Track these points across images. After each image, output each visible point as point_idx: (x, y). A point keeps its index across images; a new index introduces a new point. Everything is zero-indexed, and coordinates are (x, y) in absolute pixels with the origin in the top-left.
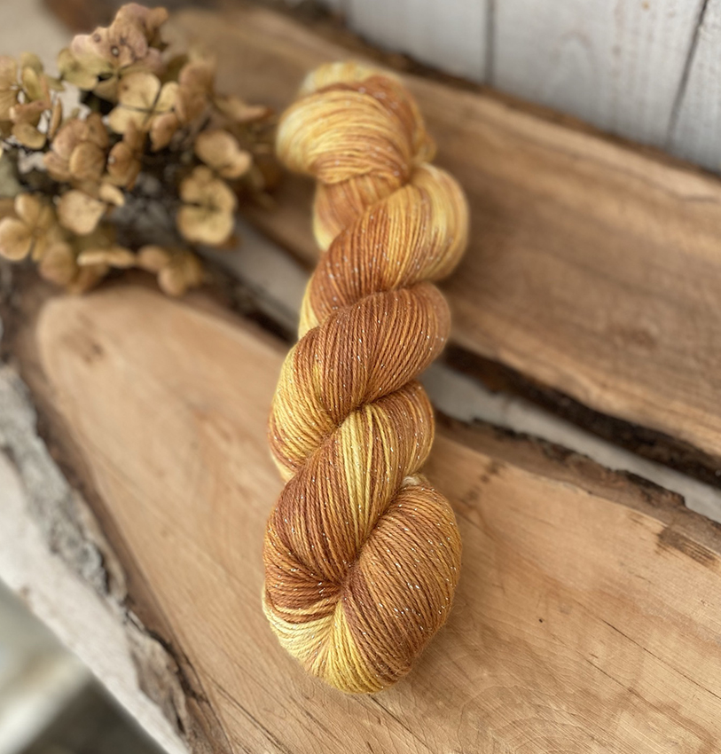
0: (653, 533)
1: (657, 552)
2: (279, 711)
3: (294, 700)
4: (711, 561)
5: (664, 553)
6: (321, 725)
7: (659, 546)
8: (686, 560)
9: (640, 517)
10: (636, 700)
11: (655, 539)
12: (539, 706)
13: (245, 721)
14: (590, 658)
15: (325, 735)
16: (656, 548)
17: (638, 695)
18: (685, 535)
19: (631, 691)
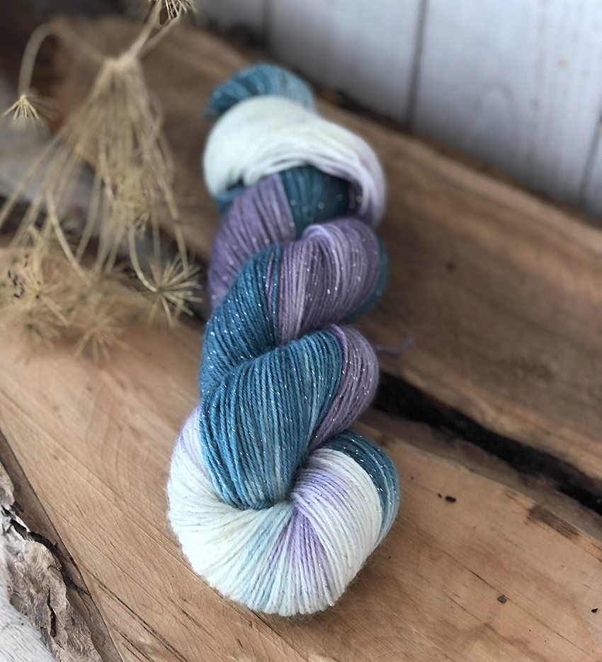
0: (525, 508)
1: (526, 523)
2: (156, 607)
3: (172, 601)
4: (575, 536)
5: (532, 524)
6: (196, 622)
7: (529, 518)
8: (553, 532)
9: (515, 494)
10: (490, 633)
11: (526, 513)
12: (401, 628)
13: (124, 613)
14: (453, 597)
15: (199, 631)
16: (526, 520)
17: (492, 629)
18: (554, 513)
19: (487, 625)
